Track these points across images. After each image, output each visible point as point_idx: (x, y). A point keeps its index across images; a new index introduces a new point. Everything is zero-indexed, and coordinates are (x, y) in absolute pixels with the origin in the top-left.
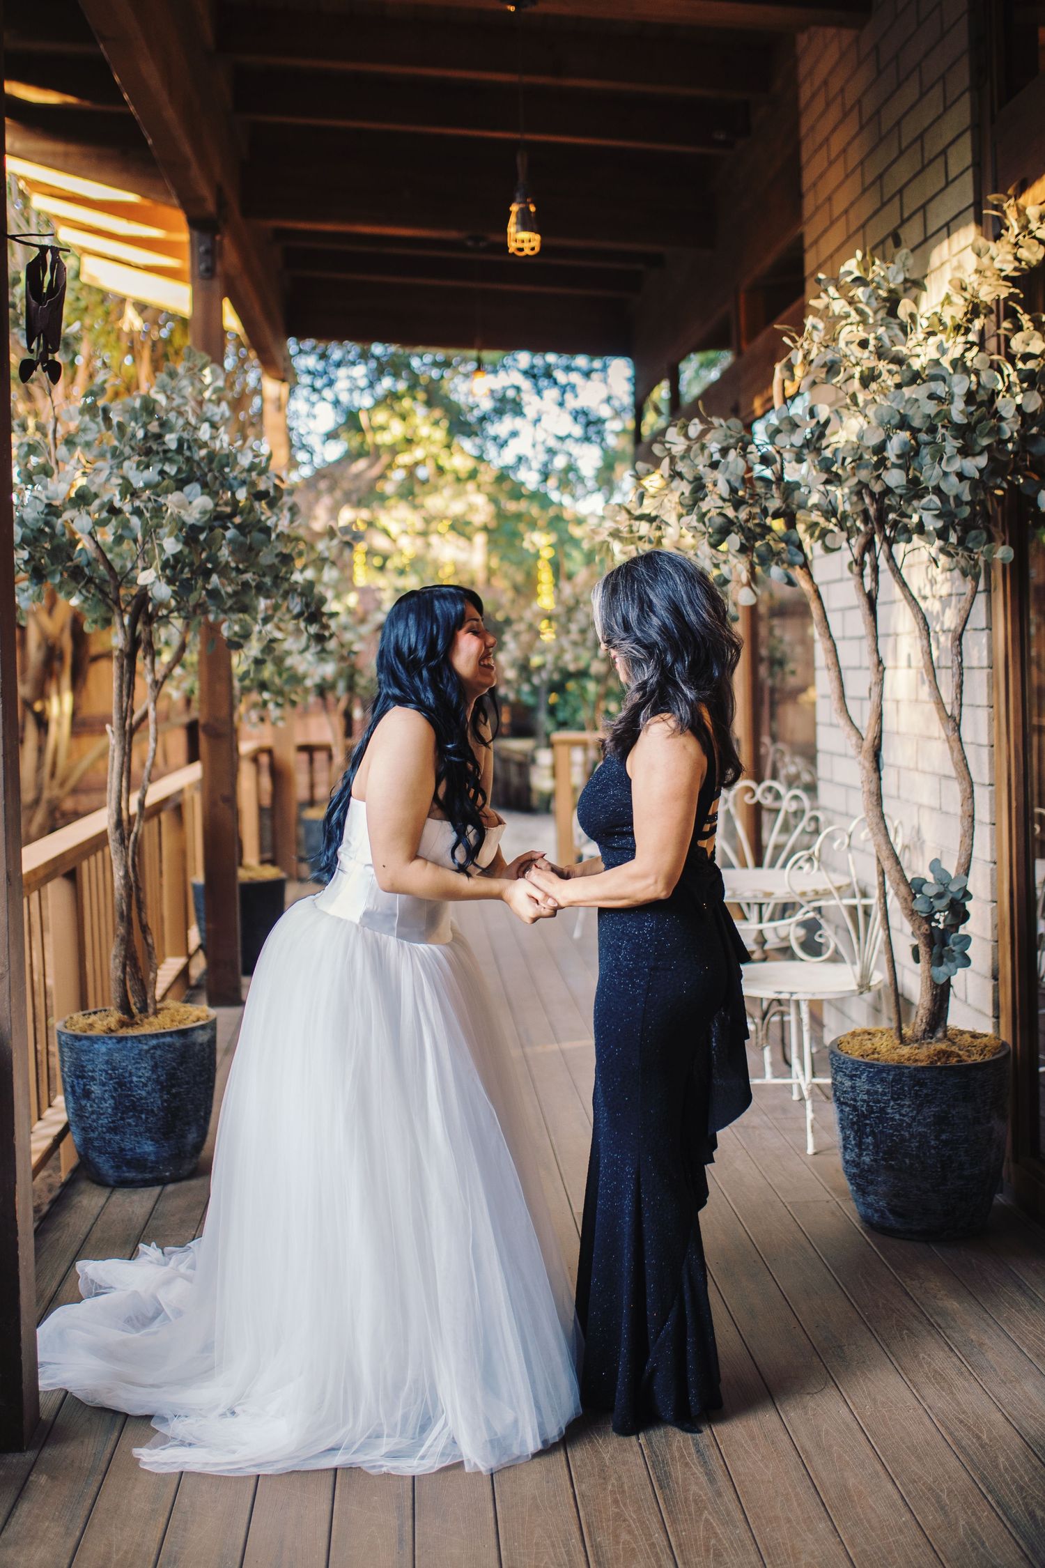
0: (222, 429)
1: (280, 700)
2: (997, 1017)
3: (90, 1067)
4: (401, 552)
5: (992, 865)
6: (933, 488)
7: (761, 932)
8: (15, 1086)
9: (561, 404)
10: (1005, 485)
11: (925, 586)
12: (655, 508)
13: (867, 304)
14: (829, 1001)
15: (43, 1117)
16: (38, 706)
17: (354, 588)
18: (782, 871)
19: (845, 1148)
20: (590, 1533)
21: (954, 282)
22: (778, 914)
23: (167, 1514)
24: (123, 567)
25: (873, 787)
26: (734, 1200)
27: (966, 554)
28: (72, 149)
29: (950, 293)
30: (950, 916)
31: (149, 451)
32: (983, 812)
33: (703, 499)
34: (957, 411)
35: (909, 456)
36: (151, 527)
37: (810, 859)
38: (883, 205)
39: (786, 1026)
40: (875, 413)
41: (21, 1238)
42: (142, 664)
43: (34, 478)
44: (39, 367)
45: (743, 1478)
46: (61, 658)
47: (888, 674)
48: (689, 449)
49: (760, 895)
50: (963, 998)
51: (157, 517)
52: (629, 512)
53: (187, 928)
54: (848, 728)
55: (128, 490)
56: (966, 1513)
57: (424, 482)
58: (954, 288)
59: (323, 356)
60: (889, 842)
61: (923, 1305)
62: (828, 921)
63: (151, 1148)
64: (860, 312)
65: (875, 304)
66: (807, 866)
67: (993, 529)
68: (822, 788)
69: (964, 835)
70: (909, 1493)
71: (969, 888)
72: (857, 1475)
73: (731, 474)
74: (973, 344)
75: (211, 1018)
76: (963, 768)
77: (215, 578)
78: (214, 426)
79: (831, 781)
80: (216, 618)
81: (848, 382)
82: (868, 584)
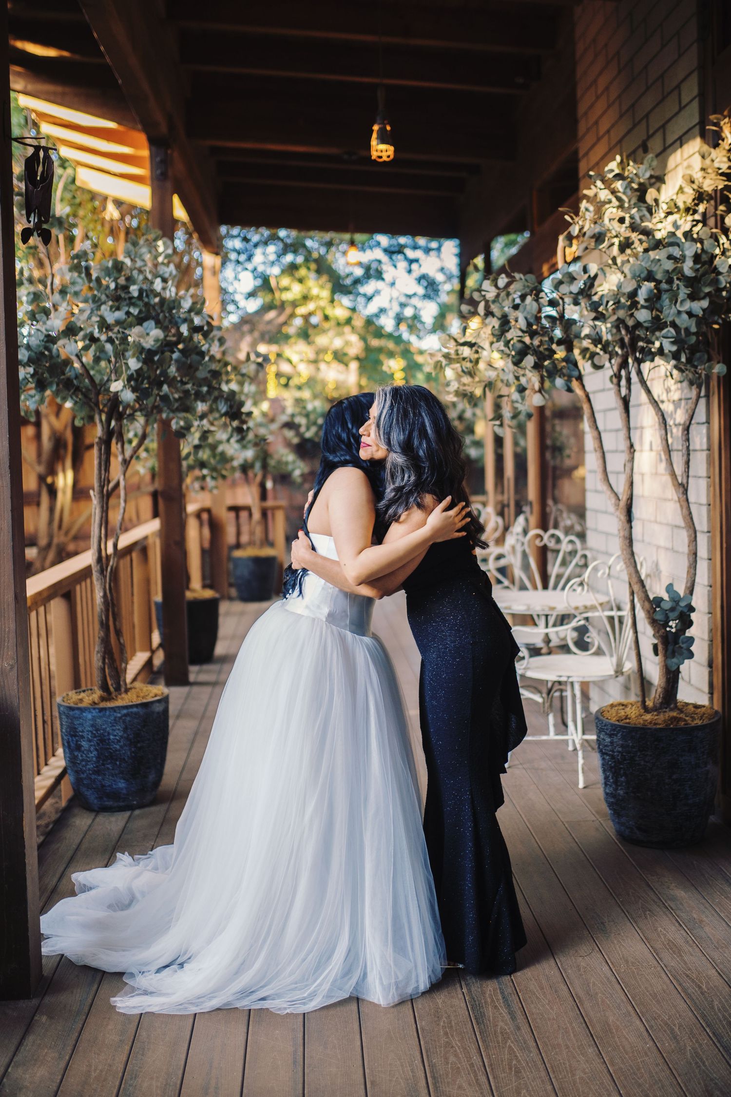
0: (170, 283)
1: (215, 474)
2: (711, 693)
3: (80, 729)
4: (299, 375)
5: (709, 588)
6: (670, 322)
7: (547, 635)
8: (22, 743)
9: (410, 271)
10: (720, 321)
11: (662, 393)
12: (474, 338)
13: (624, 193)
14: (594, 682)
15: (48, 763)
16: (49, 480)
17: (266, 399)
18: (561, 593)
19: (606, 784)
20: (428, 1056)
21: (685, 177)
22: (559, 622)
23: (130, 1043)
24: (102, 380)
25: (627, 534)
26: (528, 820)
27: (693, 369)
28: (67, 89)
29: (683, 185)
30: (679, 624)
31: (119, 298)
32: (703, 551)
33: (508, 331)
34: (688, 268)
35: (653, 301)
36: (120, 351)
37: (581, 584)
38: (634, 126)
39: (564, 699)
40: (630, 270)
41: (28, 851)
42: (115, 447)
43: (37, 316)
44: (35, 234)
45: (535, 1016)
46: (65, 446)
47: (636, 455)
48: (498, 296)
49: (547, 609)
50: (688, 680)
51: (124, 344)
52: (456, 340)
53: (150, 632)
54: (609, 492)
55: (104, 325)
56: (692, 1041)
57: (315, 327)
58: (686, 181)
59: (246, 240)
60: (637, 572)
61: (660, 894)
62: (593, 627)
63: (123, 785)
64: (619, 199)
65: (629, 192)
66: (579, 589)
67: (712, 352)
68: (590, 535)
69: (690, 567)
70: (651, 1027)
71: (693, 604)
72: (615, 1014)
73: (528, 313)
74: (698, 222)
75: (165, 695)
76: (689, 520)
77: (165, 388)
78: (164, 280)
79: (596, 530)
80: (167, 416)
81: (611, 248)
82: (624, 392)
